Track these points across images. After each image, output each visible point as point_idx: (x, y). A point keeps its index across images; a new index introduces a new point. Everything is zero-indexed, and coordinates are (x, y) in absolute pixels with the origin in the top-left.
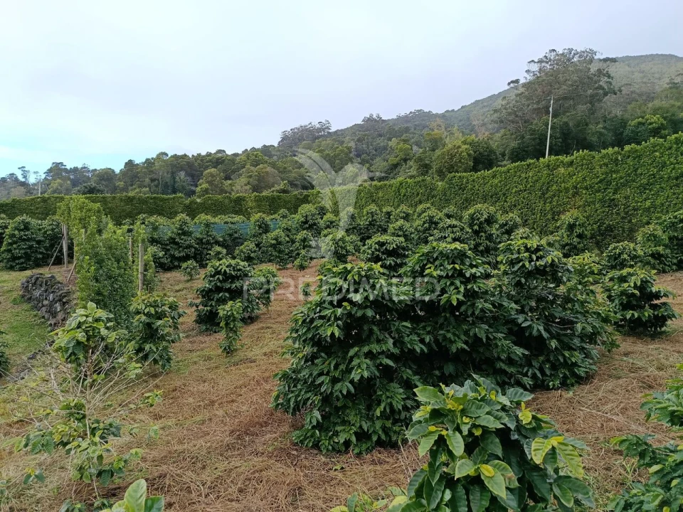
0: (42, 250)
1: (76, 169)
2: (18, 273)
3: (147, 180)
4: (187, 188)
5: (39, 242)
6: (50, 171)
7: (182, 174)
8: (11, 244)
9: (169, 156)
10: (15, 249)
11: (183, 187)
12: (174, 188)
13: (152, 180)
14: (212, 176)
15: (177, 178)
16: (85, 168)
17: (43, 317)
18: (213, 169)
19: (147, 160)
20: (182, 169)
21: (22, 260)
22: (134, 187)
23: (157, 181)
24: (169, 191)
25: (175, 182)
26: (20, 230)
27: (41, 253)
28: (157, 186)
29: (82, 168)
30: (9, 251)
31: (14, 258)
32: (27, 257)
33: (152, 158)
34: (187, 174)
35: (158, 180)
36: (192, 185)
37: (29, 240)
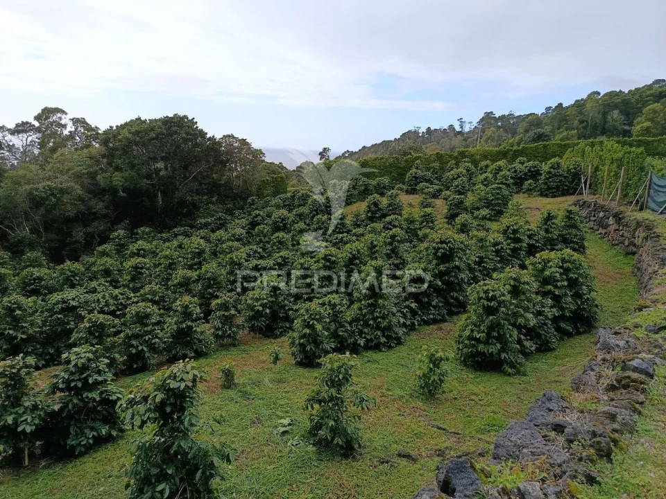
0: (567, 183)
1: (503, 116)
2: (550, 199)
3: (576, 122)
4: (620, 128)
5: (565, 177)
6: (482, 120)
7: (615, 114)
8: (548, 179)
9: (602, 95)
10: (550, 182)
11: (615, 127)
12: (604, 128)
13: (581, 122)
14: (654, 111)
15: (609, 117)
16: (511, 115)
17: (592, 228)
18: (656, 104)
19: (577, 101)
20: (616, 107)
21: (554, 190)
22: (561, 130)
23: (585, 123)
24: (598, 132)
25: (605, 122)
26: (554, 169)
27: (567, 186)
28: (584, 128)
29: (509, 115)
30: (546, 183)
31: (549, 188)
32: (558, 188)
33: (582, 100)
34: (622, 112)
35: (587, 121)
36: (625, 124)
37: (560, 176)
